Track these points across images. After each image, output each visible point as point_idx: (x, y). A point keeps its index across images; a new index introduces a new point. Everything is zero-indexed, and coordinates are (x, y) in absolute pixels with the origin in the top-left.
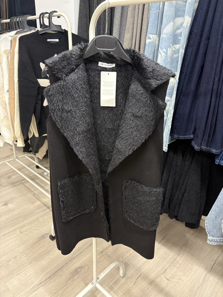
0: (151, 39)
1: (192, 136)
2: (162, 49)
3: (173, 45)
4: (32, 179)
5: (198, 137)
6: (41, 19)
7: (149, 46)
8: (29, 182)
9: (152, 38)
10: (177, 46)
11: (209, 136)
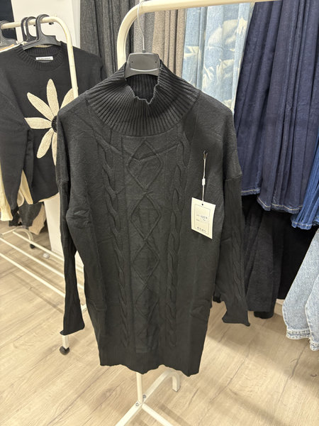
0: (190, 52)
1: (258, 190)
2: (207, 67)
3: (223, 60)
4: (26, 266)
5: (266, 191)
6: (25, 27)
7: (188, 64)
8: (21, 270)
9: (191, 50)
10: (229, 62)
11: (282, 189)
